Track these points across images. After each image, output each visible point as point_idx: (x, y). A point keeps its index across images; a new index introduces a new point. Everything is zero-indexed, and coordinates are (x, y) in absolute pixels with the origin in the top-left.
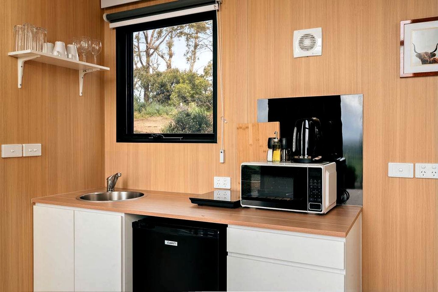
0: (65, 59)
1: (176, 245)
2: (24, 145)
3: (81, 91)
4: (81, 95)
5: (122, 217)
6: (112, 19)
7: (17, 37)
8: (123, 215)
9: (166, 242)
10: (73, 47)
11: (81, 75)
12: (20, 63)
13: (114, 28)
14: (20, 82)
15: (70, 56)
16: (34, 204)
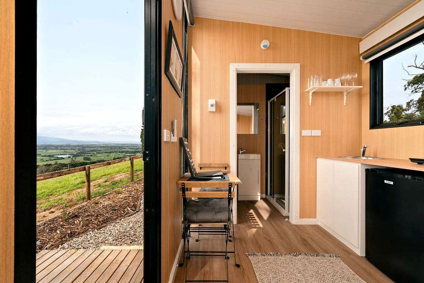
0: (333, 86)
1: (392, 184)
2: (312, 131)
3: (345, 102)
4: (345, 104)
5: (359, 166)
6: (366, 58)
7: (309, 83)
8: (360, 165)
9: (385, 181)
10: (338, 81)
11: (345, 94)
12: (311, 94)
13: (368, 63)
14: (310, 102)
15: (335, 85)
16: (317, 158)
